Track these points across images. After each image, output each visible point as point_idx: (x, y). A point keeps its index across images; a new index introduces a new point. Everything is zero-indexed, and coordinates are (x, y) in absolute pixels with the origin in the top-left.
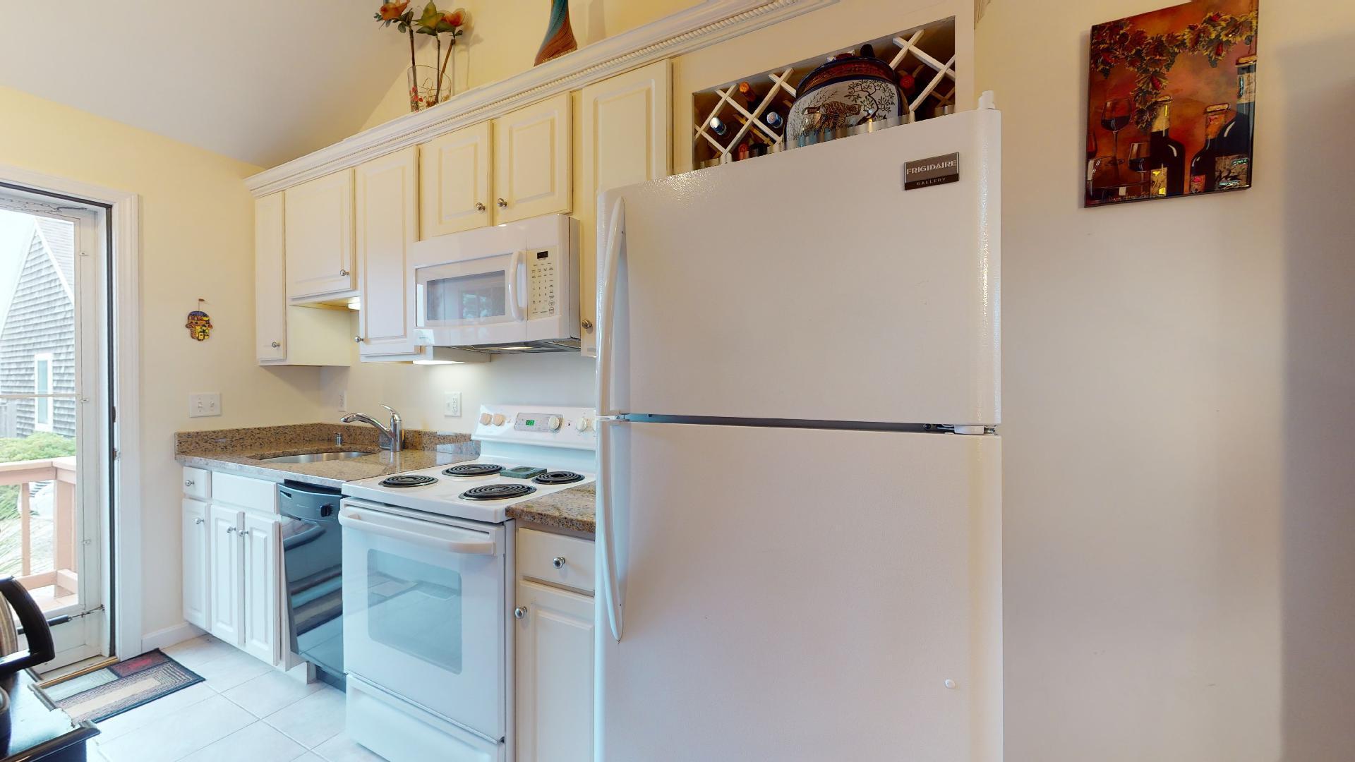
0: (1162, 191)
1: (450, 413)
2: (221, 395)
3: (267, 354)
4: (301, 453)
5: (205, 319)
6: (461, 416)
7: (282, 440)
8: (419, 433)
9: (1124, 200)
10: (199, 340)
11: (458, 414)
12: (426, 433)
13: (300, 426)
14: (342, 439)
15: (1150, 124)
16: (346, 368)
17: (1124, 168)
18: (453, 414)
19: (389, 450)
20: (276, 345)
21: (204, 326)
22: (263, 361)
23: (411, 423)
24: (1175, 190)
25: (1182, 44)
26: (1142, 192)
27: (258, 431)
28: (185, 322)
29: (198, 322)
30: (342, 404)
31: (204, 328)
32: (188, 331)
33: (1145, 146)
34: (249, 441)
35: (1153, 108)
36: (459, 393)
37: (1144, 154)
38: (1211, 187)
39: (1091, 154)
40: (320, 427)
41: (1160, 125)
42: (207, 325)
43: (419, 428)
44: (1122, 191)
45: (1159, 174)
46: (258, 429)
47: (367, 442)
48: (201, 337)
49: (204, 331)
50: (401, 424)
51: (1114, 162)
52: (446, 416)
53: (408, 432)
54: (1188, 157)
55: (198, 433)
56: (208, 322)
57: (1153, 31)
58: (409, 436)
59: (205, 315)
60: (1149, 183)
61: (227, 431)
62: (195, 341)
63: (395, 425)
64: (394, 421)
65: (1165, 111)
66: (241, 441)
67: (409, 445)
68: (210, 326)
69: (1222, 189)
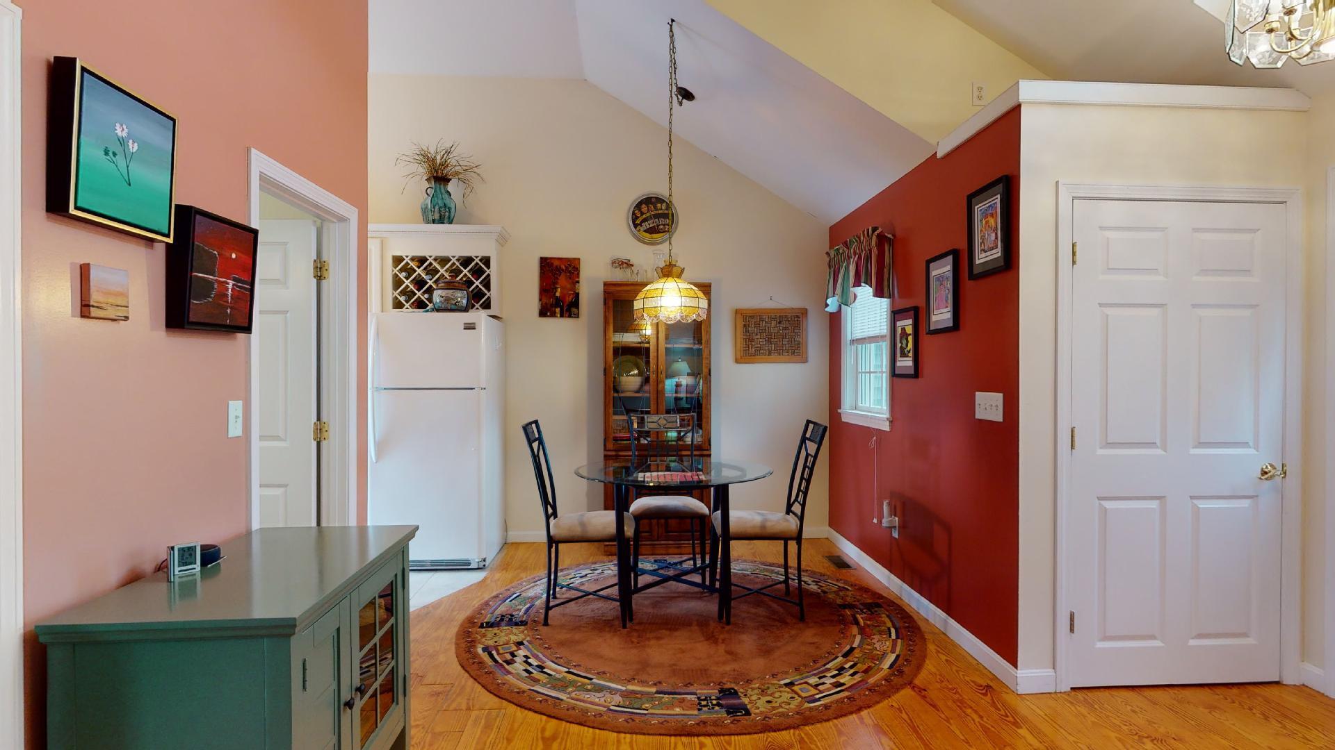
0: (559, 316)
9: (548, 316)
15: (555, 293)
17: (549, 306)
24: (562, 316)
25: (563, 270)
26: (553, 315)
33: (554, 301)
35: (556, 288)
37: (554, 303)
38: (570, 316)
39: (540, 300)
41: (558, 294)
44: (549, 314)
45: (558, 310)
51: (546, 303)
54: (565, 305)
57: (556, 263)
60: (555, 312)
65: (559, 290)
69: (572, 317)
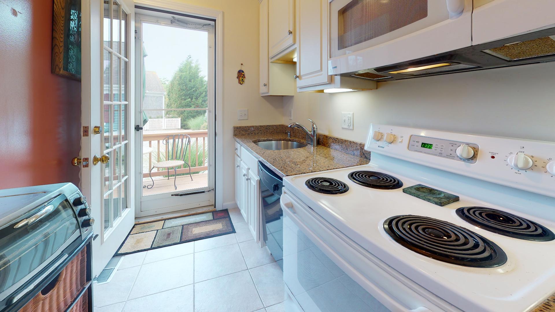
1: (346, 127)
2: (248, 110)
3: (263, 90)
4: (274, 140)
5: (243, 74)
6: (353, 130)
7: (269, 132)
8: (327, 137)
10: (241, 84)
11: (351, 128)
12: (331, 138)
13: (275, 125)
14: (290, 134)
16: (292, 97)
18: (347, 127)
19: (311, 144)
20: (265, 85)
21: (243, 77)
22: (262, 94)
23: (322, 131)
27: (260, 127)
28: (236, 75)
29: (241, 75)
30: (291, 116)
31: (243, 78)
32: (237, 80)
34: (257, 131)
36: (352, 113)
40: (282, 126)
42: (244, 77)
43: (326, 133)
46: (260, 126)
47: (300, 137)
48: (242, 83)
49: (242, 80)
50: (317, 130)
52: (343, 128)
53: (321, 135)
55: (240, 127)
56: (244, 75)
58: (321, 138)
59: (243, 72)
61: (249, 126)
62: (240, 84)
63: (314, 131)
64: (314, 128)
66: (254, 131)
67: (321, 143)
68: (245, 77)
